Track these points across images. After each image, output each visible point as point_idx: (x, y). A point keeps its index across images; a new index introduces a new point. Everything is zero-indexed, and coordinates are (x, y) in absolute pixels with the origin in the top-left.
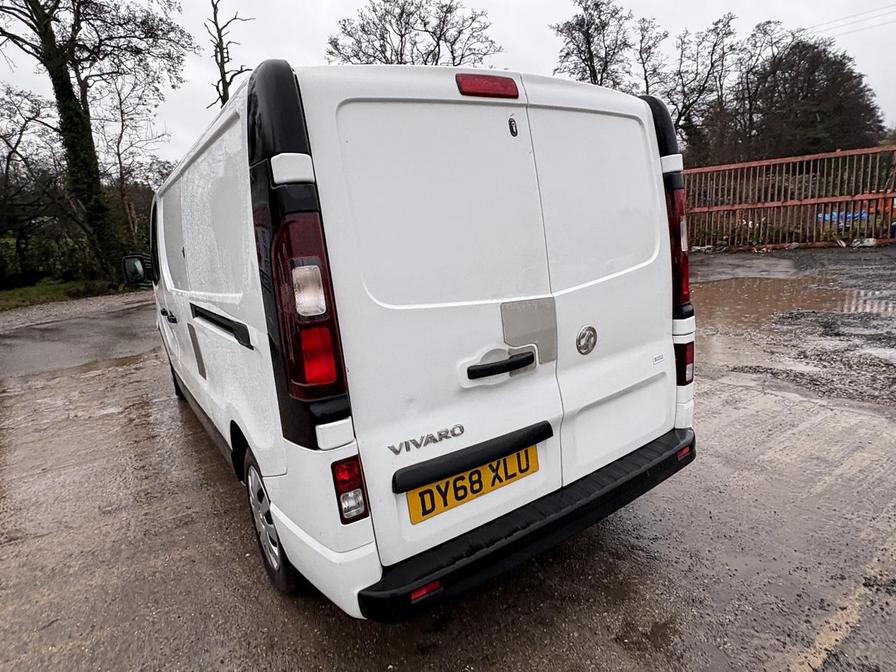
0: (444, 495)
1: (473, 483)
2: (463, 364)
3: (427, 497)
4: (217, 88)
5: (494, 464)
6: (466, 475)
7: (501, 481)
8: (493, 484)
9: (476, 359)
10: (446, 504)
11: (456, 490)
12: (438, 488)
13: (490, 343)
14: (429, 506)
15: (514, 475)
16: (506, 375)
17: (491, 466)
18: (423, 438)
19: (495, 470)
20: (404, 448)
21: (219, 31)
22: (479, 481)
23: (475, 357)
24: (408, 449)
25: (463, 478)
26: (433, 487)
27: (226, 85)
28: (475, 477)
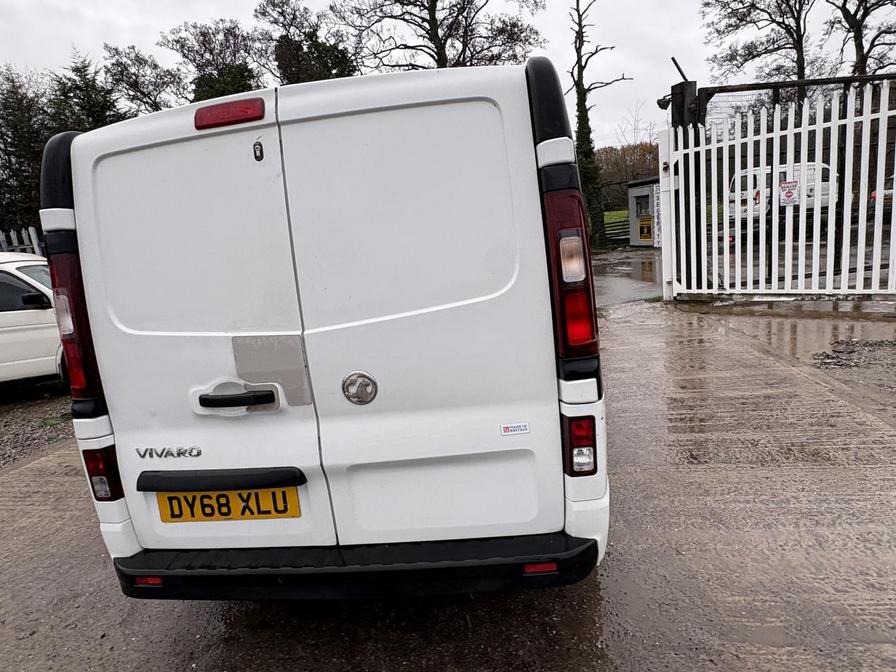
0: (191, 506)
1: (220, 506)
2: (196, 392)
3: (175, 503)
4: (572, 74)
5: (245, 494)
6: (214, 495)
7: (252, 513)
8: (243, 513)
9: (208, 389)
10: (193, 515)
11: (204, 506)
12: (185, 498)
13: (222, 375)
14: (177, 512)
15: (269, 512)
16: (243, 409)
17: (240, 495)
18: (164, 450)
19: (247, 501)
20: (148, 454)
21: (580, 16)
22: (227, 505)
23: (208, 386)
24: (151, 456)
25: (210, 498)
26: (180, 495)
27: (581, 69)
28: (223, 501)
